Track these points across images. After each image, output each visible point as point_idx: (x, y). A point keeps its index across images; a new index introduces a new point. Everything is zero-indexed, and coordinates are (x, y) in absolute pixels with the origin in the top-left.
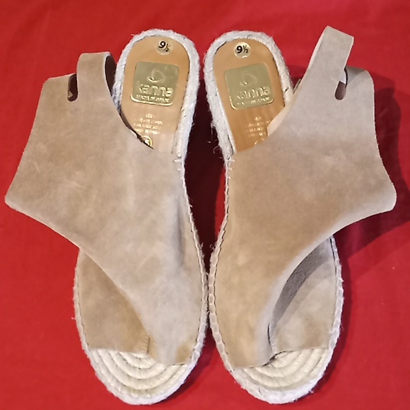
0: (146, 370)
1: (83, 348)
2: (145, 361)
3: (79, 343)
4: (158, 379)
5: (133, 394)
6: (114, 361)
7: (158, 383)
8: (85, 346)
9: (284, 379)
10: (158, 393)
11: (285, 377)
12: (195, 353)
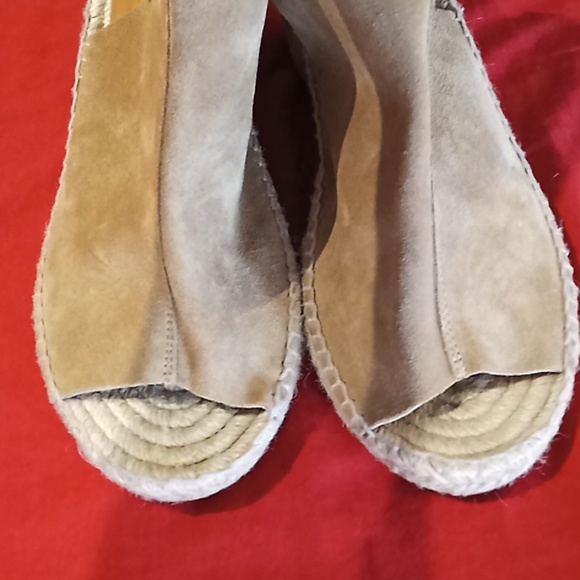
0: (183, 429)
1: (51, 401)
2: (180, 413)
3: (44, 392)
4: (211, 444)
5: (157, 474)
6: (116, 418)
7: (209, 450)
8: (55, 395)
9: (479, 439)
10: (212, 469)
11: (482, 435)
12: (282, 389)
